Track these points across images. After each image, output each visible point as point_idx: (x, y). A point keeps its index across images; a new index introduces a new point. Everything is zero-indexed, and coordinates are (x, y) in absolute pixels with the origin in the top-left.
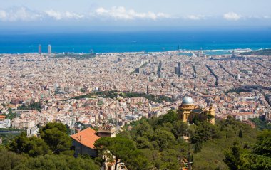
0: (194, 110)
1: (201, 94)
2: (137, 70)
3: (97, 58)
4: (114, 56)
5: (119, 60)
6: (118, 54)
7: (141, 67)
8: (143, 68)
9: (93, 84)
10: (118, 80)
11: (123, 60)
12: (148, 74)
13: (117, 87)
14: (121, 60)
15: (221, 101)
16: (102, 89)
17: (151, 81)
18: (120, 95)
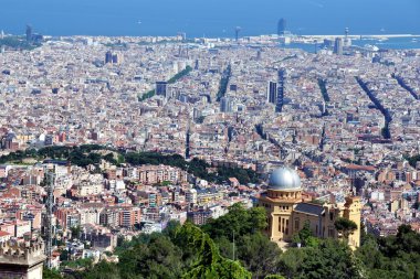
0: (302, 206)
1: (338, 161)
2: (161, 88)
3: (44, 50)
4: (95, 45)
5: (109, 57)
6: (108, 40)
7: (172, 81)
8: (179, 84)
9: (30, 124)
10: (103, 115)
11: (120, 59)
12: (192, 101)
13: (100, 135)
14: (115, 59)
15: (398, 184)
16: (56, 141)
17: (200, 120)
18: (109, 158)
